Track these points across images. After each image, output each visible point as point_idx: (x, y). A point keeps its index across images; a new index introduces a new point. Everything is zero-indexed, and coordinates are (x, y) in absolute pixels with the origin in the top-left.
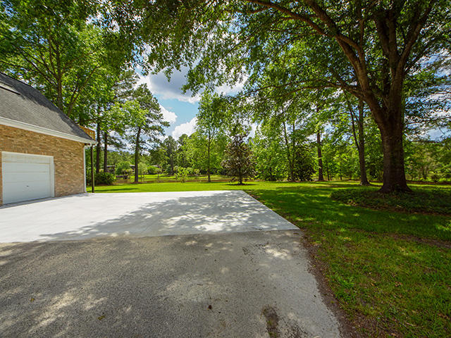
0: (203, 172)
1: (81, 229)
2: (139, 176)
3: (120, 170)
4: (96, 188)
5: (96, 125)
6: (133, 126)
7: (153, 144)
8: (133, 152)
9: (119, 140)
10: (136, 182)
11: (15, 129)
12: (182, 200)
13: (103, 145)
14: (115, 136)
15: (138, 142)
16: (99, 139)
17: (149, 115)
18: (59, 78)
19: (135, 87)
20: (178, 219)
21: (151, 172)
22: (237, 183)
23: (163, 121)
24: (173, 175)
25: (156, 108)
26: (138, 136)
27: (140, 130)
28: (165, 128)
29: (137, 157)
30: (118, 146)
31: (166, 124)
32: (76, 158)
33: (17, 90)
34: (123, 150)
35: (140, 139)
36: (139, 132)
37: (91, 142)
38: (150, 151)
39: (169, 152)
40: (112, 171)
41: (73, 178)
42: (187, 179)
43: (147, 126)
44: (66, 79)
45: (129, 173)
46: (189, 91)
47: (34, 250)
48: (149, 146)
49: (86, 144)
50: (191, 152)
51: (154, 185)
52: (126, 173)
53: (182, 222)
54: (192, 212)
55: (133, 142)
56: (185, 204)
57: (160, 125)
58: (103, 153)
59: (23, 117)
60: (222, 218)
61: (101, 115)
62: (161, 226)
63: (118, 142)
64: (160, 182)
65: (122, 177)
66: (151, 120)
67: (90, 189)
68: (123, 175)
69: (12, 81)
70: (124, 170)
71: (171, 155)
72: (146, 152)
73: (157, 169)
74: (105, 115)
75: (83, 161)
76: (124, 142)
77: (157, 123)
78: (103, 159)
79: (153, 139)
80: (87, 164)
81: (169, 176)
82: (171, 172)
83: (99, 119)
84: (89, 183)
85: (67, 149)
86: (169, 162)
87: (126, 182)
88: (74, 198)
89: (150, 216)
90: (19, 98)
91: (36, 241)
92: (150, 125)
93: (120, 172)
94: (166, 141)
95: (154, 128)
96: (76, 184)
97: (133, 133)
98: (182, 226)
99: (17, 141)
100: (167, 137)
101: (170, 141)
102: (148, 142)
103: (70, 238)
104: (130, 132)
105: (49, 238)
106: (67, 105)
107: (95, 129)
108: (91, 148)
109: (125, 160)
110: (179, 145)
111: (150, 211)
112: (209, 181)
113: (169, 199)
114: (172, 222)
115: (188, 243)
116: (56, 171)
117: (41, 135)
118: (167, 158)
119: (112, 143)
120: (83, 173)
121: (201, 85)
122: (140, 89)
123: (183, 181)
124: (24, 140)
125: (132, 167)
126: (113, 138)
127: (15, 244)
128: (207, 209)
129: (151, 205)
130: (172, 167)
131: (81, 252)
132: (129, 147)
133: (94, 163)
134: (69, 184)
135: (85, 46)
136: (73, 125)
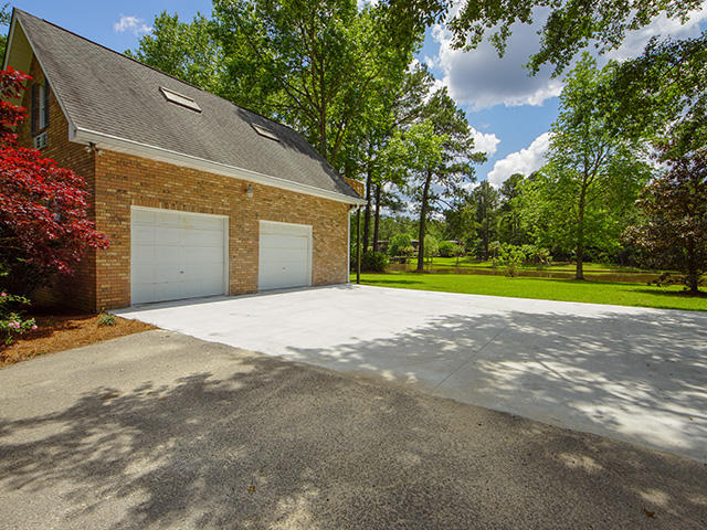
0: (560, 256)
1: (338, 348)
2: (425, 260)
3: (395, 247)
4: (362, 277)
5: (366, 176)
6: (419, 168)
7: (451, 199)
8: (416, 217)
9: (396, 197)
10: (420, 270)
11: (273, 189)
12: (519, 318)
13: (374, 207)
14: (391, 192)
15: (426, 197)
16: (368, 198)
17: (447, 145)
18: (322, 110)
19: (426, 100)
20: (519, 367)
21: (444, 253)
22: (680, 288)
23: (473, 152)
24: (486, 259)
25: (461, 129)
26: (427, 187)
27: (430, 175)
28: (475, 166)
29: (422, 226)
30: (396, 207)
31: (480, 158)
32: (339, 228)
33: (277, 135)
34: (402, 215)
35: (430, 193)
36: (429, 179)
37: (358, 202)
38: (446, 213)
39: (481, 213)
40: (384, 250)
41: (334, 258)
42: (519, 268)
43: (442, 167)
44: (331, 109)
45: (408, 253)
46: (548, 66)
47: (275, 373)
48: (444, 203)
49: (351, 206)
50: (532, 210)
51: (450, 278)
52: (404, 253)
53: (531, 381)
54: (557, 359)
55: (418, 199)
56: (530, 330)
57: (466, 160)
58: (373, 220)
59: (282, 172)
60: (669, 400)
61: (374, 157)
62: (480, 378)
63: (395, 200)
64: (460, 272)
65: (397, 259)
66: (451, 154)
67: (354, 277)
68: (400, 257)
69: (273, 124)
70: (401, 248)
71: (484, 220)
72: (439, 216)
73: (456, 248)
74: (379, 156)
75: (346, 233)
76: (404, 199)
77: (461, 159)
78: (373, 230)
79: (451, 191)
80: (351, 237)
81: (479, 260)
82: (483, 254)
83: (371, 164)
84: (354, 268)
85: (328, 214)
86: (481, 233)
87: (403, 269)
88: (334, 290)
89: (451, 346)
90: (278, 146)
91: (280, 357)
92: (449, 164)
93: (395, 251)
94: (477, 193)
95: (455, 169)
96: (338, 267)
97: (418, 183)
98: (538, 395)
99: (275, 205)
100: (478, 184)
101: (485, 191)
102: (442, 197)
103: (321, 361)
104: (414, 181)
105: (297, 356)
106: (331, 150)
107: (364, 182)
108: (359, 211)
109: (403, 231)
110: (502, 198)
111: (450, 334)
112: (580, 278)
113: (488, 312)
114: (506, 376)
115: (572, 460)
116: (315, 248)
117: (299, 195)
118: (476, 224)
119: (387, 203)
120: (346, 252)
121: (583, 39)
122: (434, 102)
123: (511, 274)
124: (280, 203)
125: (414, 244)
126: (388, 194)
127: (257, 356)
128: (599, 356)
129: (450, 319)
130: (486, 243)
131: (334, 400)
132: (411, 210)
133: (361, 237)
134: (329, 268)
135: (355, 48)
136: (337, 178)
